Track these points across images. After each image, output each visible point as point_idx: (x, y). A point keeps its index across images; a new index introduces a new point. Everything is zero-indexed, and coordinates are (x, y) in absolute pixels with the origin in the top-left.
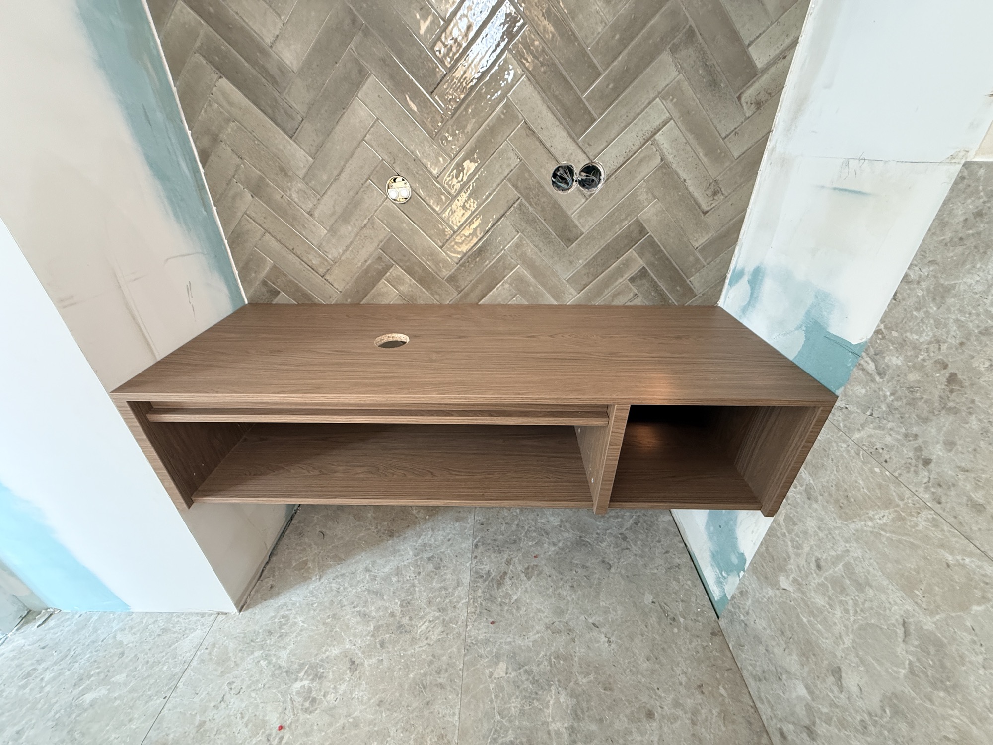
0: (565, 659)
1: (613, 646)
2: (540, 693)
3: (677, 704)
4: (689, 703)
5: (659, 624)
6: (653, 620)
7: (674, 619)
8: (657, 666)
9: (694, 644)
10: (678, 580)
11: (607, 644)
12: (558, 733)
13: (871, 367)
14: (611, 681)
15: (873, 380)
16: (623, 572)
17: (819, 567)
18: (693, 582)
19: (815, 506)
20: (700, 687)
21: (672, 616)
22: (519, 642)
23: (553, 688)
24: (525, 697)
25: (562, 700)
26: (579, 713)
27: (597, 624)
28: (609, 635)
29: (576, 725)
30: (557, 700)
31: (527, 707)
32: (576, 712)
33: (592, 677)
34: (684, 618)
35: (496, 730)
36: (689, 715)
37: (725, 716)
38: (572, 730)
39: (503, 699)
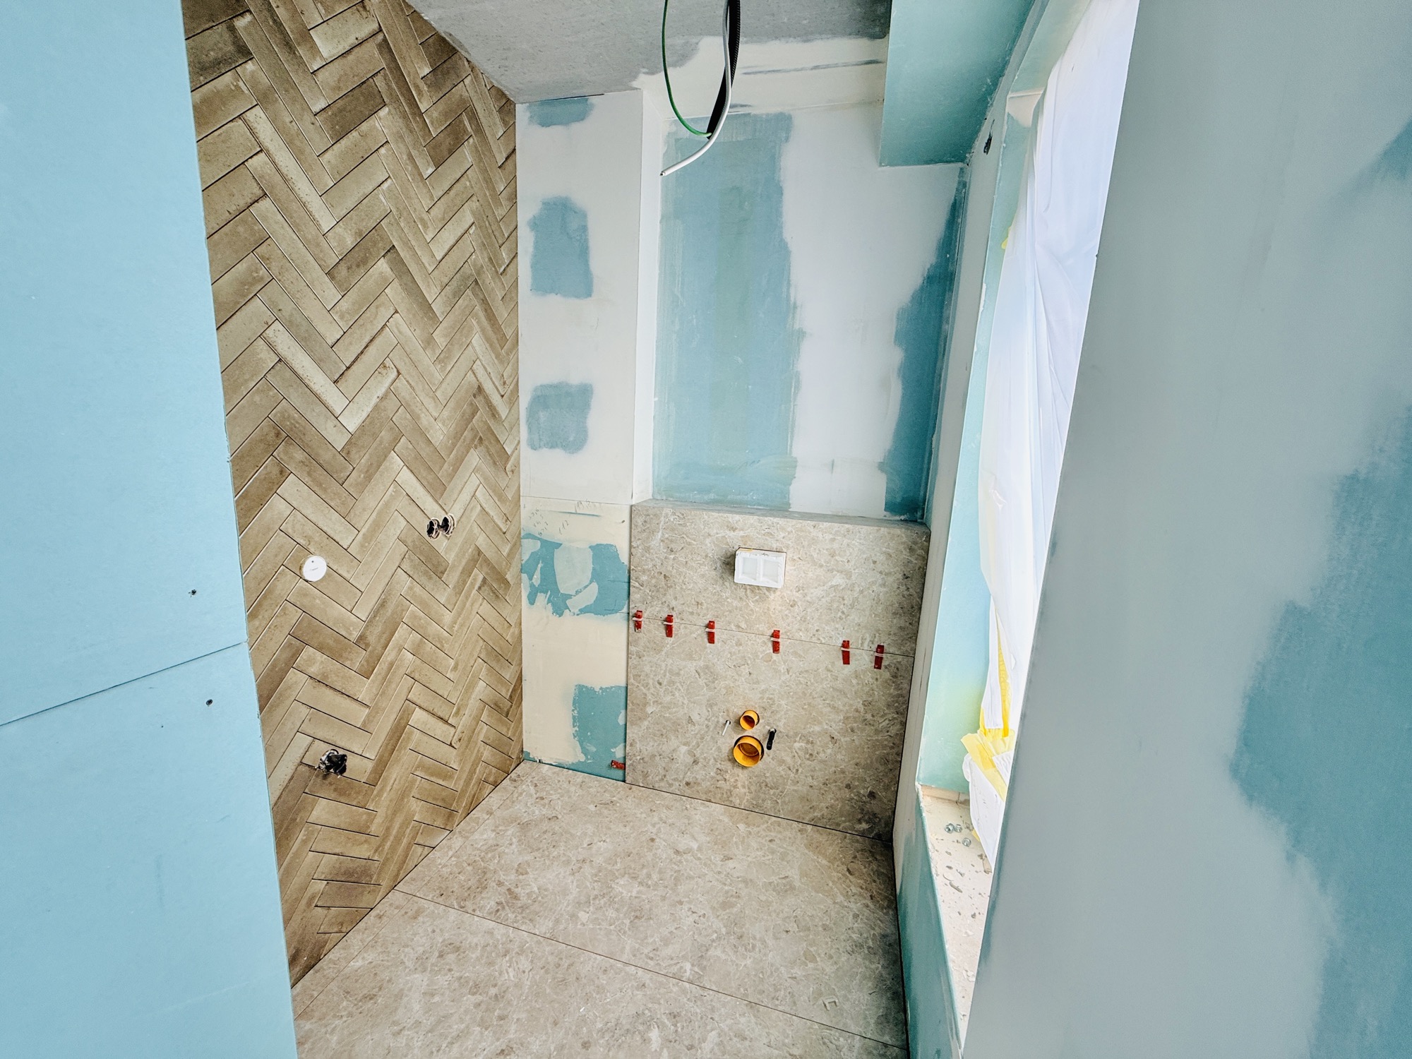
0: (600, 871)
1: (608, 840)
2: (612, 894)
3: (654, 825)
4: (656, 819)
5: (610, 810)
6: (606, 812)
7: (612, 802)
8: (631, 824)
9: (630, 800)
10: (591, 787)
11: (605, 844)
12: (638, 893)
13: (637, 585)
14: (626, 850)
15: (641, 589)
16: (565, 811)
17: (660, 684)
18: (597, 781)
19: (644, 659)
20: (651, 810)
21: (609, 802)
22: (571, 897)
23: (613, 886)
24: (610, 905)
25: (622, 883)
26: (634, 875)
27: (589, 843)
28: (600, 839)
29: (639, 880)
30: (621, 886)
31: (616, 906)
32: (633, 877)
33: (619, 860)
34: (614, 796)
35: (619, 931)
36: (661, 822)
37: (668, 808)
38: (641, 883)
39: (603, 920)
